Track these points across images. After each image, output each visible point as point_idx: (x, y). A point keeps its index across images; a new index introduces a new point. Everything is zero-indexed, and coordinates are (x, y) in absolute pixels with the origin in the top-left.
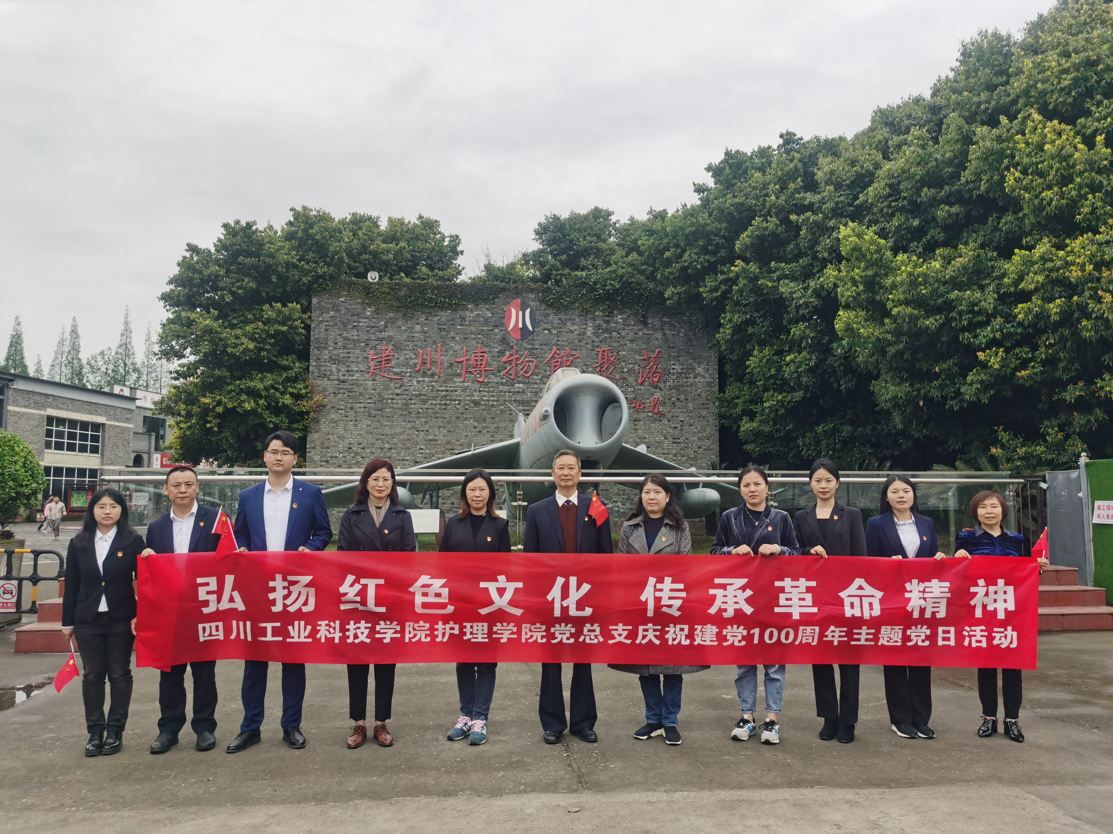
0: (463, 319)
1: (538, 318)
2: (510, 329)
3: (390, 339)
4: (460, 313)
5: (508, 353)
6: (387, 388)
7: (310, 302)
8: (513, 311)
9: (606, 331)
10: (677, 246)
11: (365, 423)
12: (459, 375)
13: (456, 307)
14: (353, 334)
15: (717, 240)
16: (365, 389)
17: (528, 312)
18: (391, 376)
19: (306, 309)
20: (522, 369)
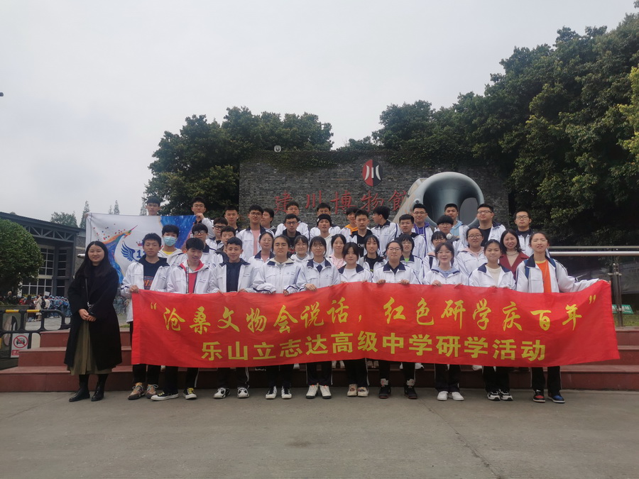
0: (335, 174)
1: (384, 171)
2: (366, 178)
3: (289, 188)
4: (333, 170)
5: (364, 195)
7: (239, 166)
8: (368, 167)
10: (481, 115)
13: (331, 166)
14: (266, 186)
15: (512, 107)
17: (377, 168)
19: (236, 170)
20: (374, 205)
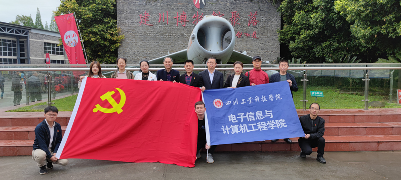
0: (177, 1)
2: (196, 4)
3: (148, 9)
5: (195, 15)
6: (148, 30)
9: (235, 4)
11: (139, 44)
12: (175, 24)
14: (133, 8)
16: (139, 30)
18: (149, 24)
